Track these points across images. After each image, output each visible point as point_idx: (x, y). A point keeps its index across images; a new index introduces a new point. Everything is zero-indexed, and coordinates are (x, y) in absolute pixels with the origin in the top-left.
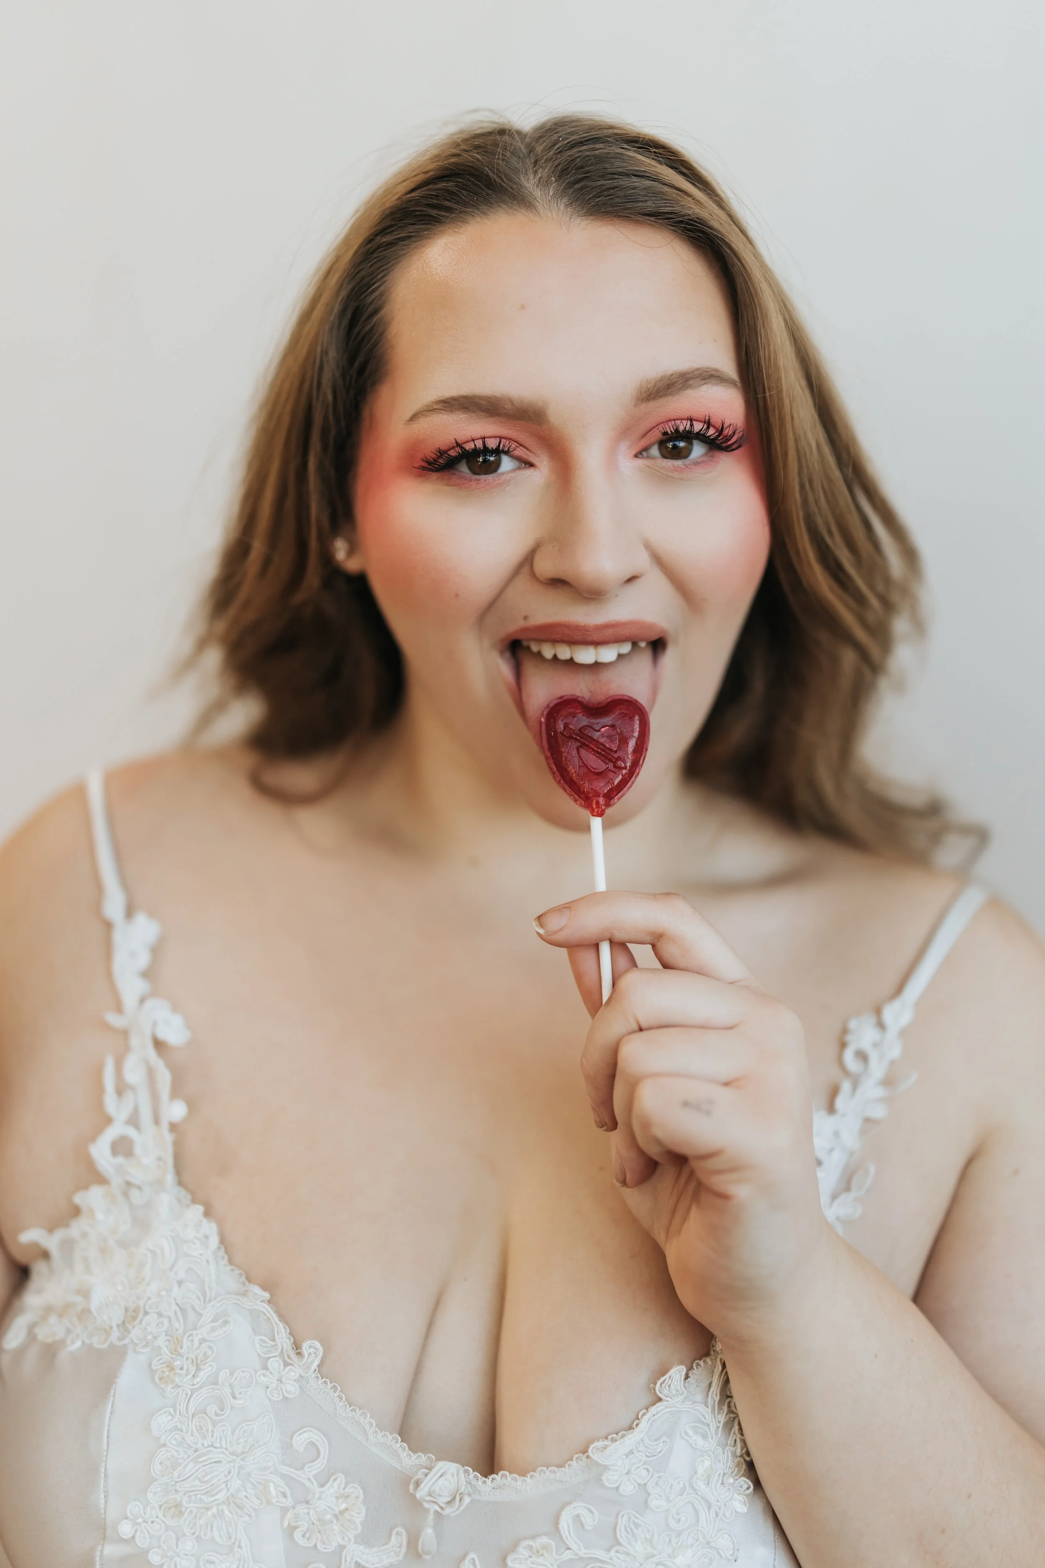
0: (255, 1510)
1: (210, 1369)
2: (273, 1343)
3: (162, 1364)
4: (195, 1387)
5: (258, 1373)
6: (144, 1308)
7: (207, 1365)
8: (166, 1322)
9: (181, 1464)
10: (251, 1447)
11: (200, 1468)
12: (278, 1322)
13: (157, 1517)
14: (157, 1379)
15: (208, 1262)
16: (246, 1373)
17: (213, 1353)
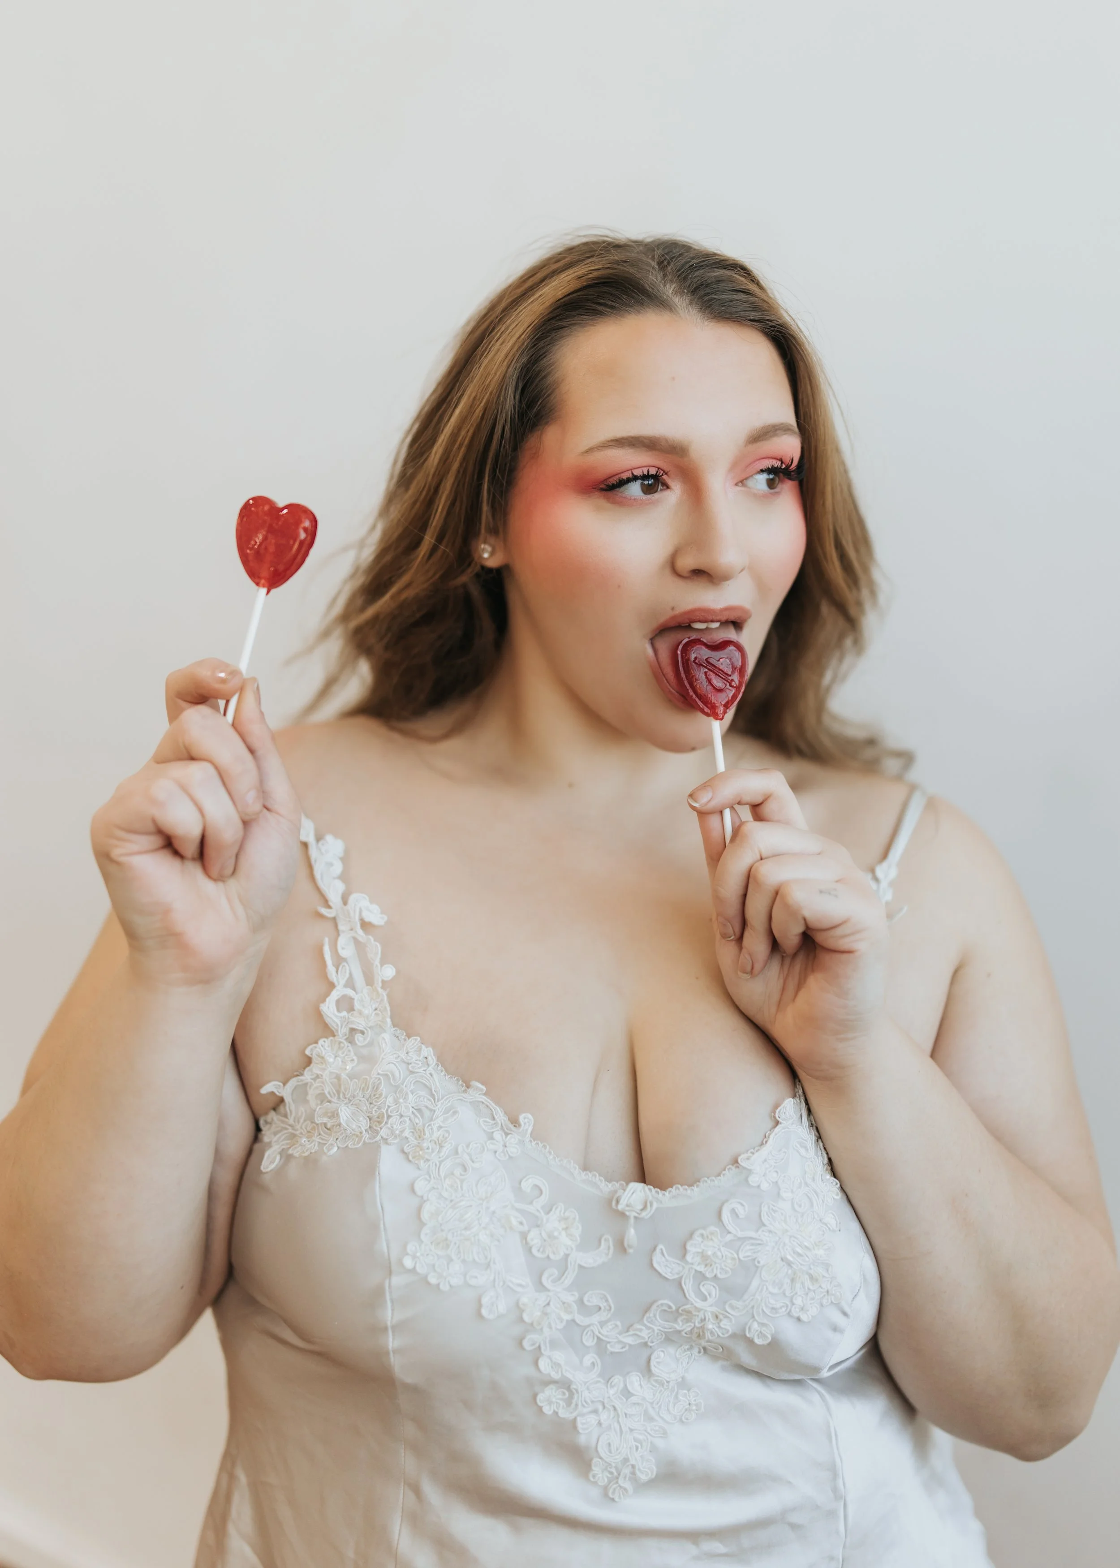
0: (501, 1236)
4: (441, 1159)
5: (488, 1143)
7: (447, 1143)
8: (407, 1119)
9: (443, 1211)
10: (491, 1193)
11: (457, 1213)
12: (496, 1106)
13: (431, 1251)
15: (431, 1074)
16: (478, 1144)
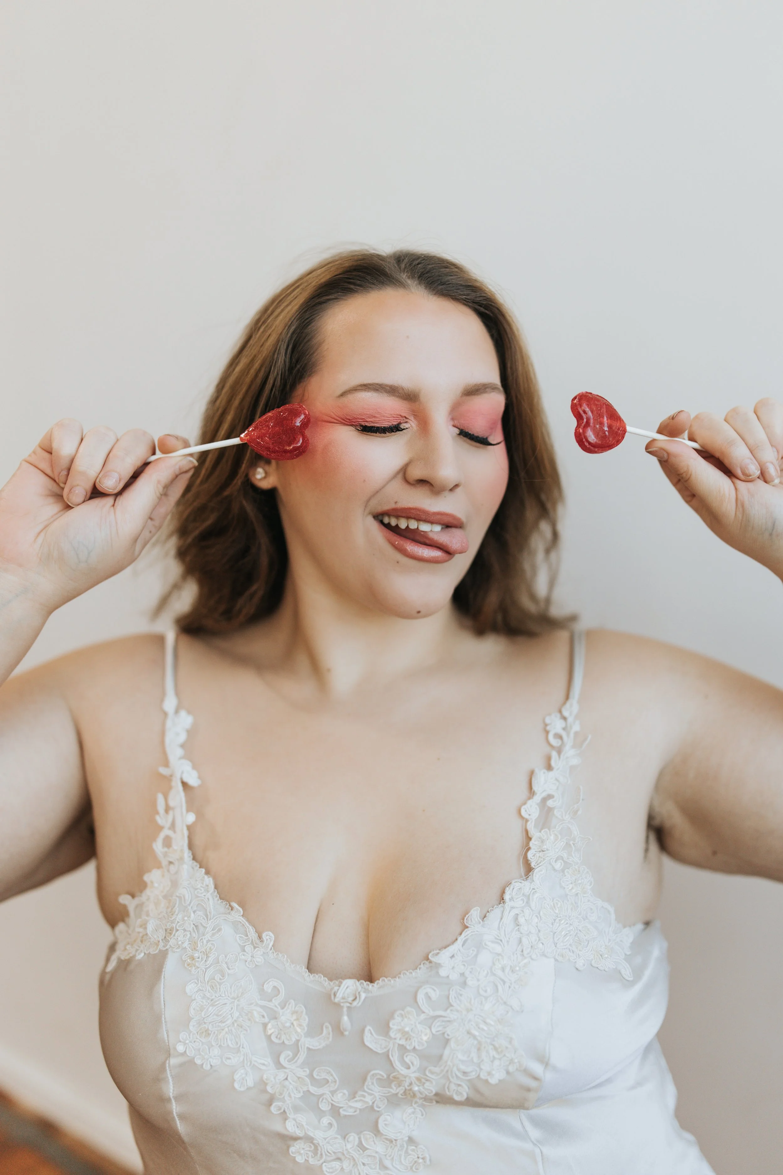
0: (248, 1026)
1: (214, 955)
2: (247, 938)
3: (187, 957)
4: (207, 966)
5: (240, 954)
6: (176, 928)
7: (212, 954)
8: (188, 933)
9: (205, 1008)
10: (242, 993)
11: (215, 1009)
12: (249, 926)
13: (197, 1039)
14: (186, 965)
15: (209, 899)
16: (233, 955)
17: (214, 947)
